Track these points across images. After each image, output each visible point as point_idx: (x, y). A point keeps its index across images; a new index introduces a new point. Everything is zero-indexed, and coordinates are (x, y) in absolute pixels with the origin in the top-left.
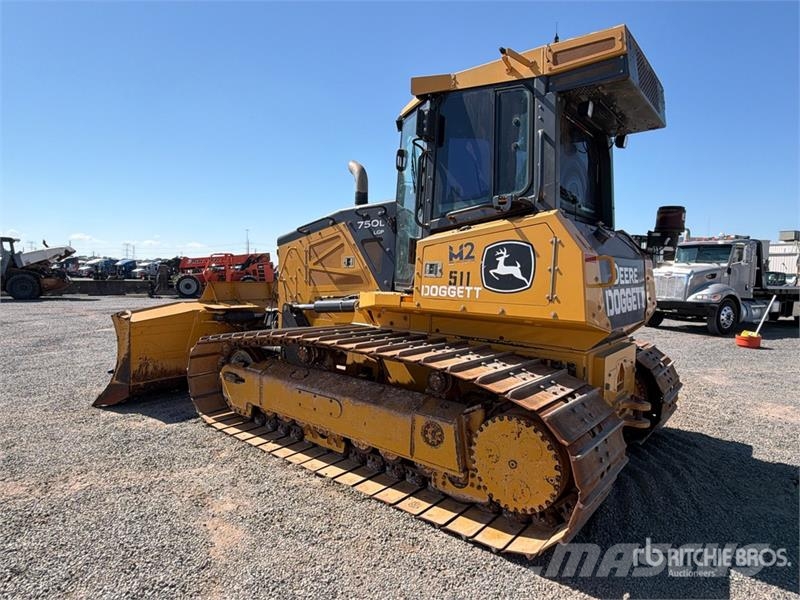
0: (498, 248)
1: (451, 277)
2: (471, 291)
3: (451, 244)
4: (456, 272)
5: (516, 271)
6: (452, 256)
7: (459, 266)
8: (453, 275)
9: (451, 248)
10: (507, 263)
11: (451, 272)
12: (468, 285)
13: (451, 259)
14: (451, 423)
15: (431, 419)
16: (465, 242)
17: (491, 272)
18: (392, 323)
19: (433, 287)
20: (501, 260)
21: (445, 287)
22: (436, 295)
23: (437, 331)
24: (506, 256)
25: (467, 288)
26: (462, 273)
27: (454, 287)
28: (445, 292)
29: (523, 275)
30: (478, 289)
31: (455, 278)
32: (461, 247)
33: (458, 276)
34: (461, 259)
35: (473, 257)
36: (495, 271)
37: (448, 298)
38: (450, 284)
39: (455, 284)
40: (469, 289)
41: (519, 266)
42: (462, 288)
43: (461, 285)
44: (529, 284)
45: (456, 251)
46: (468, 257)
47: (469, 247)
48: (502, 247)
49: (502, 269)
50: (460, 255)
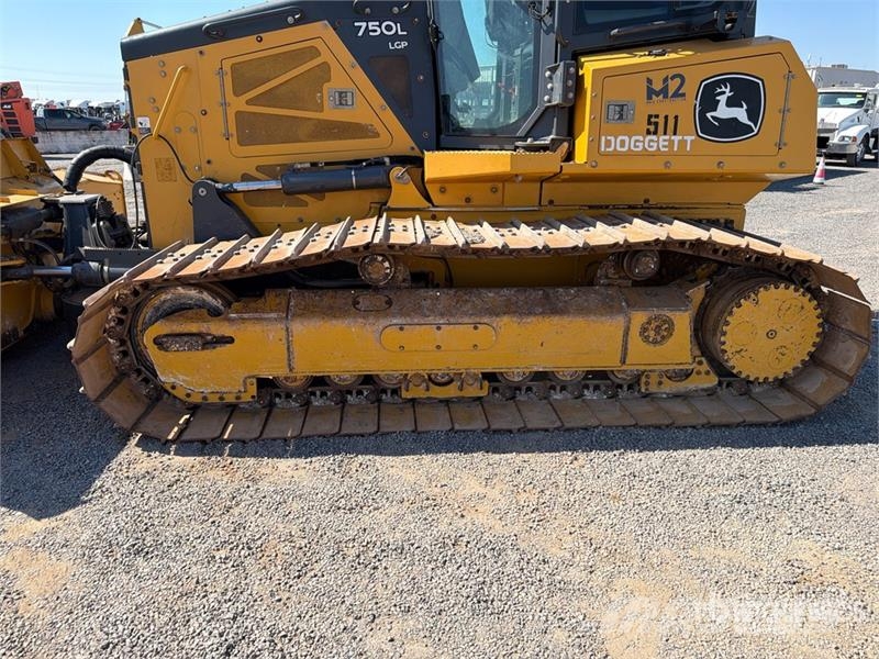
0: (718, 84)
1: (649, 123)
2: (679, 141)
3: (650, 75)
4: (657, 116)
5: (740, 114)
6: (651, 93)
7: (662, 107)
8: (653, 120)
9: (649, 81)
10: (731, 103)
11: (650, 116)
12: (675, 134)
13: (649, 98)
14: (686, 310)
15: (656, 312)
16: (671, 73)
17: (709, 115)
18: (468, 200)
19: (620, 138)
20: (723, 99)
21: (641, 138)
22: (626, 149)
23: (551, 202)
24: (728, 94)
25: (673, 138)
26: (666, 117)
27: (654, 138)
28: (641, 144)
29: (749, 119)
30: (689, 138)
31: (656, 124)
32: (666, 80)
33: (661, 121)
34: (666, 96)
35: (683, 95)
36: (713, 114)
37: (645, 154)
38: (649, 132)
39: (655, 133)
40: (676, 138)
41: (745, 106)
42: (667, 137)
43: (665, 133)
44: (756, 131)
45: (657, 86)
46: (676, 94)
47: (678, 80)
48: (724, 82)
49: (723, 112)
50: (664, 91)
